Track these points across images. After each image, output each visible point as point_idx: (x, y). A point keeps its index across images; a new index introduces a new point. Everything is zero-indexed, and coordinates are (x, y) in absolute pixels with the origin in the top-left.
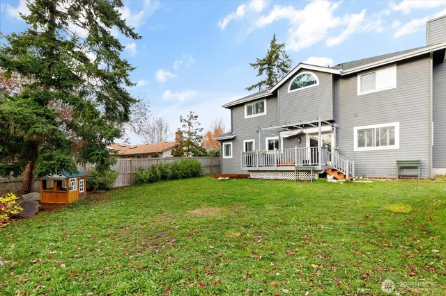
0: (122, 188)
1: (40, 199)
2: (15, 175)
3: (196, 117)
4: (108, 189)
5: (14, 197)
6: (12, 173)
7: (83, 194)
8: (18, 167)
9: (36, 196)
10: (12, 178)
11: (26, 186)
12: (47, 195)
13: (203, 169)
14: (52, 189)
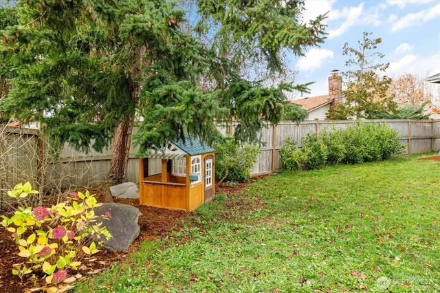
0: (262, 177)
1: (138, 196)
2: (98, 147)
3: (379, 41)
4: (242, 180)
5: (92, 201)
6: (93, 141)
7: (210, 190)
8: (103, 131)
9: (129, 189)
10: (93, 153)
11: (116, 169)
12: (151, 190)
13: (401, 143)
14: (158, 176)
